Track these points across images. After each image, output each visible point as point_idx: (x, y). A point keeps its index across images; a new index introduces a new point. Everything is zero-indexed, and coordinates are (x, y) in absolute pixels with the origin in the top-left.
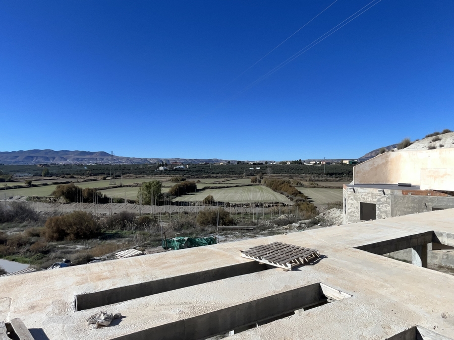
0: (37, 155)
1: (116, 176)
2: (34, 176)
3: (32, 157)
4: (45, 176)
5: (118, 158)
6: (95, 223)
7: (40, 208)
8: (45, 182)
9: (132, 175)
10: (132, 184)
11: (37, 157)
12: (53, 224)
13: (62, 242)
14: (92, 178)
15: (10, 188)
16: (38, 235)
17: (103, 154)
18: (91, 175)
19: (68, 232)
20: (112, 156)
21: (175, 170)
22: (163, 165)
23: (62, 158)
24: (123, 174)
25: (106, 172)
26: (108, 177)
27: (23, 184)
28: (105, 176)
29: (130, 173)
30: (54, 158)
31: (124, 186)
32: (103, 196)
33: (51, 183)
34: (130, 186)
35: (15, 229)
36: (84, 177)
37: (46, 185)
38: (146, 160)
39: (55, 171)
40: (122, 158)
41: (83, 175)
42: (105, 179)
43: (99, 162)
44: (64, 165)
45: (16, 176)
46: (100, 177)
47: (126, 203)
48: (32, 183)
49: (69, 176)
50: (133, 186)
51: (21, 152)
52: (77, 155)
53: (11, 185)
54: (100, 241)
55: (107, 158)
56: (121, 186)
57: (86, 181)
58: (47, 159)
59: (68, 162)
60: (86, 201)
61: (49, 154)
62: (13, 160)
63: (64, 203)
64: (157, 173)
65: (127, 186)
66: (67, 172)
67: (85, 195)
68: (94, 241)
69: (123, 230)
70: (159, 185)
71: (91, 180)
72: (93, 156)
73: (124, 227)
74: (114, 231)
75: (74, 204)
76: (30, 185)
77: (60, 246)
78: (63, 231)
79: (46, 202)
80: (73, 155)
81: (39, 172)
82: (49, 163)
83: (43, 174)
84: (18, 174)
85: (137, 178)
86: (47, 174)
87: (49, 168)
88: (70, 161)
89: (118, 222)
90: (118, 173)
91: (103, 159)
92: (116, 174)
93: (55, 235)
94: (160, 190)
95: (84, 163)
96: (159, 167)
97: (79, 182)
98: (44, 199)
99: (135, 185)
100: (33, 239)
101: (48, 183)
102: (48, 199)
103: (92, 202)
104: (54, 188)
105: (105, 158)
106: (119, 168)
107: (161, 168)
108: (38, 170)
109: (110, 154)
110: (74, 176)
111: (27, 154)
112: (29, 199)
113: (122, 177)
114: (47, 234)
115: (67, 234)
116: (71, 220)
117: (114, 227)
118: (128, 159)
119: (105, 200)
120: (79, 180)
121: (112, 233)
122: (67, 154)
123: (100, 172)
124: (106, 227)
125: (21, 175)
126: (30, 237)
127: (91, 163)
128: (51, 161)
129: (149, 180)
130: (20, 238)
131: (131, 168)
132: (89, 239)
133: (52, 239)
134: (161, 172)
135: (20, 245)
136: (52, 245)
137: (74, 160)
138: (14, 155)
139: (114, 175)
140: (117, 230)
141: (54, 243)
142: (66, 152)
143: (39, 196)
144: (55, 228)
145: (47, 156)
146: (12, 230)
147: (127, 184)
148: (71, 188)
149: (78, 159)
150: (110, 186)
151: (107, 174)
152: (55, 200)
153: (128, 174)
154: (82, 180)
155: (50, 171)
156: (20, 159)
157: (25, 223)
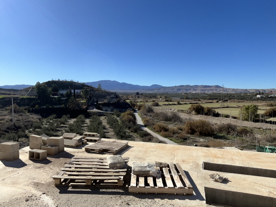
0: (182, 88)
1: (225, 101)
2: (181, 99)
3: (180, 89)
4: (186, 99)
5: (227, 89)
6: (211, 128)
7: (183, 116)
8: (186, 102)
9: (235, 100)
10: (235, 106)
11: (182, 89)
12: (189, 125)
13: (193, 135)
14: (210, 101)
15: (170, 105)
16: (181, 130)
17: (217, 87)
18: (209, 100)
19: (196, 130)
20: (223, 88)
21: (271, 97)
22: (260, 94)
23: (194, 89)
24: (230, 99)
25: (218, 98)
26: (220, 101)
27: (176, 103)
28: (218, 100)
29: (234, 99)
30: (190, 90)
31: (229, 107)
32: (216, 112)
33: (188, 103)
34: (234, 107)
35: (172, 125)
36: (206, 100)
37: (186, 104)
38: (246, 90)
39: (190, 97)
40: (229, 89)
41: (205, 99)
42: (217, 102)
43: (215, 92)
44: (195, 93)
45: (173, 99)
46: (215, 101)
47: (231, 118)
48: (180, 103)
49: (197, 99)
50: (236, 108)
51: (175, 87)
52: (202, 88)
53: (171, 103)
54: (213, 139)
55: (220, 89)
56: (228, 107)
57: (207, 103)
58: (187, 90)
59: (197, 92)
60: (206, 114)
61: (188, 87)
62: (172, 91)
63: (195, 115)
64: (255, 100)
65: (232, 107)
66: (196, 97)
67: (206, 111)
68: (210, 138)
69: (228, 135)
70: (256, 108)
71: (209, 102)
72: (211, 88)
73: (229, 133)
74: (222, 135)
75: (200, 116)
76: (179, 104)
77: (192, 137)
78: (194, 129)
79: (186, 113)
80: (200, 88)
81: (183, 97)
82: (187, 92)
83: (185, 98)
84: (174, 98)
85: (239, 102)
86: (187, 98)
87: (188, 95)
88: (198, 91)
89: (225, 129)
90: (226, 99)
91: (217, 90)
92: (225, 99)
93: (190, 131)
94: (257, 112)
95: (206, 92)
96: (256, 95)
97: (202, 103)
98: (185, 111)
99: (237, 107)
100: (180, 131)
101: (187, 103)
102: (187, 112)
103: (210, 115)
104: (190, 106)
105: (218, 89)
106: (227, 96)
107: (258, 96)
108: (183, 96)
109: (222, 86)
110: (200, 99)
111: (178, 88)
112: (178, 111)
113: (229, 101)
114: (186, 130)
115: (196, 132)
116: (198, 124)
117: (222, 132)
118: (233, 90)
119: (217, 115)
120: (203, 102)
121: (221, 135)
122: (197, 87)
123: (215, 98)
124: (217, 131)
126: (178, 130)
127: (210, 92)
128: (189, 91)
129: (247, 104)
130: (174, 130)
131: (235, 96)
132: (207, 136)
133: (188, 133)
134: (258, 99)
135: (174, 133)
136: (188, 136)
137: (201, 90)
138: (172, 88)
139: (224, 100)
140: (224, 134)
141: (189, 135)
142: (196, 86)
143: (183, 110)
144: (190, 127)
145: (187, 88)
146: (171, 125)
147: (232, 106)
148: (198, 107)
149: (202, 90)
150: (221, 106)
151: (219, 99)
152: (190, 113)
153: (233, 100)
154: (204, 102)
155: (188, 97)
156: (175, 90)
157: (176, 123)
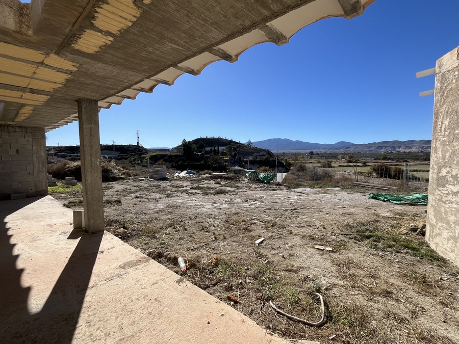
0: (386, 145)
2: (374, 159)
3: (382, 147)
4: (383, 160)
11: (386, 147)
14: (426, 162)
15: (350, 166)
30: (400, 147)
49: (403, 160)
51: (374, 143)
52: (422, 144)
58: (394, 148)
59: (412, 150)
61: (396, 144)
62: (368, 150)
67: (392, 172)
80: (418, 144)
83: (381, 158)
86: (385, 158)
98: (364, 174)
111: (379, 145)
125: (365, 159)
128: (396, 150)
138: (369, 146)
142: (412, 142)
143: (362, 171)
148: (381, 166)
149: (423, 148)
155: (387, 156)
